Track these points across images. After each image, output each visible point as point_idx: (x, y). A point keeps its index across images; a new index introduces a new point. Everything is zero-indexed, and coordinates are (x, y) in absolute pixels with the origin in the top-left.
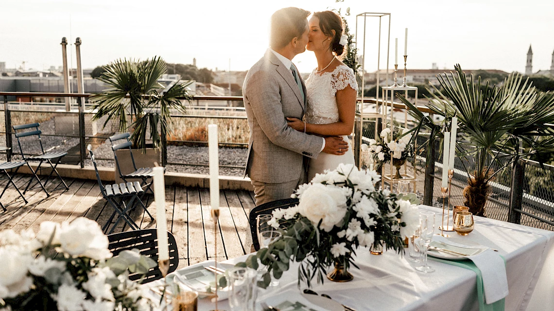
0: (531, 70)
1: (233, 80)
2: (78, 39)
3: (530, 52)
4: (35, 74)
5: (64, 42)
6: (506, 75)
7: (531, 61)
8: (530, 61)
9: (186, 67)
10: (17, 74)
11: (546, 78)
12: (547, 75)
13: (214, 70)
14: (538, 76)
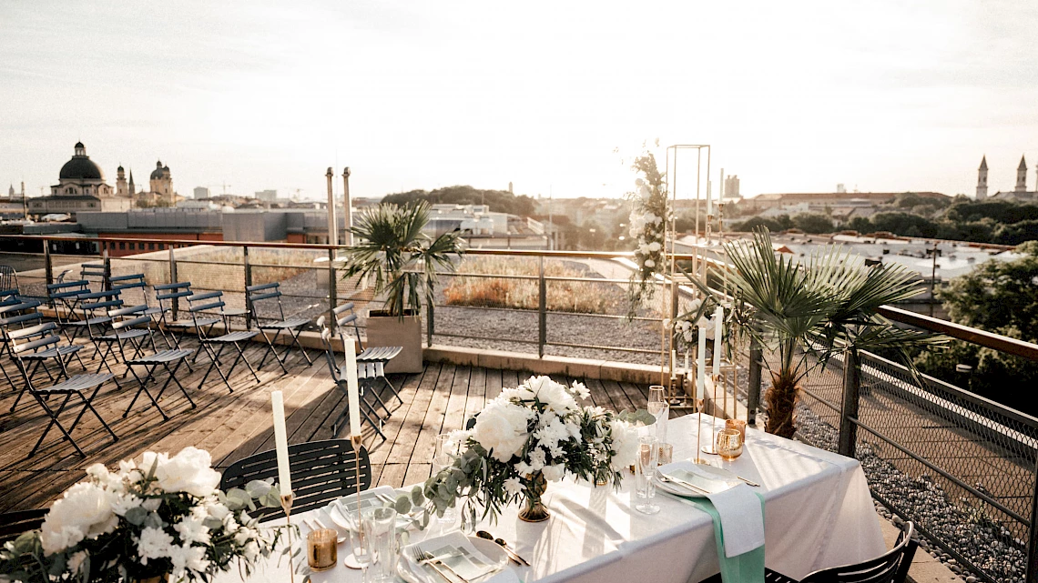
0: (985, 192)
1: (560, 211)
2: (346, 169)
3: (984, 167)
4: (310, 205)
5: (330, 174)
6: (946, 200)
7: (985, 179)
8: (983, 179)
9: (500, 194)
10: (291, 205)
11: (1007, 204)
12: (1009, 199)
13: (536, 198)
14: (995, 200)
